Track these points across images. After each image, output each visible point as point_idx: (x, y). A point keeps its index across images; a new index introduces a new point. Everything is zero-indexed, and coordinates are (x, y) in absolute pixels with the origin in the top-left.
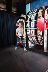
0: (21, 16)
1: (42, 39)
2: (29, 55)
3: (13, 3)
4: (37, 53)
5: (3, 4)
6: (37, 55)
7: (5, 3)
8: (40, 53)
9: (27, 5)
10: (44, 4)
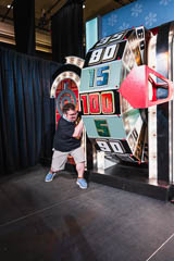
0: (66, 61)
3: (38, 16)
4: (126, 190)
5: (3, 21)
7: (11, 15)
8: (135, 190)
9: (87, 24)
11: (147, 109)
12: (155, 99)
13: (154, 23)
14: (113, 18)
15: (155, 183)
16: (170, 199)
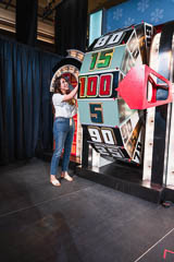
0: (67, 54)
1: (136, 139)
2: (86, 196)
4: (118, 189)
5: (6, 8)
6: (115, 198)
8: (127, 191)
10: (153, 14)
11: (145, 110)
14: (118, 12)
15: (148, 185)
16: (162, 202)
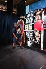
12: (43, 28)
13: (44, 7)
